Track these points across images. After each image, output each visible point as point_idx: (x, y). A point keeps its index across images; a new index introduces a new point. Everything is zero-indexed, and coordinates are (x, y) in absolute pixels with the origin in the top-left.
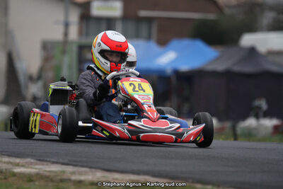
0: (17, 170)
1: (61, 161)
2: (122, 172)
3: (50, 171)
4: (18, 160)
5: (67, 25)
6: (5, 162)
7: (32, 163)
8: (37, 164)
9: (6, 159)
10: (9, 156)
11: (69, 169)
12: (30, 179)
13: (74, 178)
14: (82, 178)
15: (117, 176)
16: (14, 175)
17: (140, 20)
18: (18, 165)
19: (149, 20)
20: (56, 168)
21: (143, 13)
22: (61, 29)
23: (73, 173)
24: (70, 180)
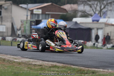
0: (15, 60)
1: (29, 57)
2: (48, 61)
3: (26, 61)
4: (16, 57)
5: (27, 16)
6: (12, 58)
8: (21, 58)
9: (12, 57)
10: (13, 55)
11: (32, 60)
12: (19, 63)
13: (33, 63)
14: (36, 63)
15: (47, 63)
16: (15, 62)
17: (46, 14)
18: (16, 59)
19: (49, 14)
21: (47, 13)
22: (26, 17)
24: (32, 64)
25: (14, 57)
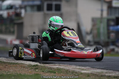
0: (83, 72)
1: (101, 68)
3: (97, 72)
4: (83, 68)
5: (102, 11)
6: (78, 69)
7: (89, 69)
8: (91, 69)
9: (78, 67)
10: (79, 66)
11: (105, 71)
12: (88, 75)
13: (107, 75)
14: (110, 75)
16: (82, 74)
18: (83, 70)
20: (99, 71)
23: (107, 73)
24: (105, 76)
25: (81, 67)
